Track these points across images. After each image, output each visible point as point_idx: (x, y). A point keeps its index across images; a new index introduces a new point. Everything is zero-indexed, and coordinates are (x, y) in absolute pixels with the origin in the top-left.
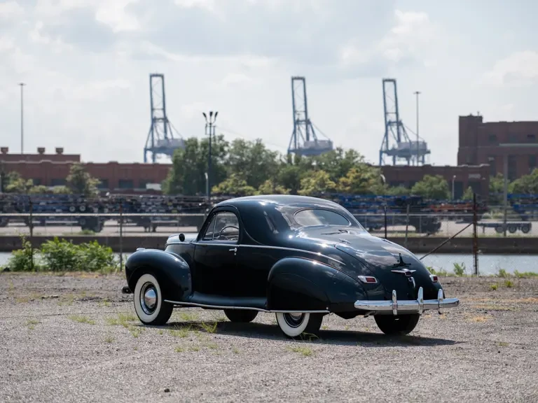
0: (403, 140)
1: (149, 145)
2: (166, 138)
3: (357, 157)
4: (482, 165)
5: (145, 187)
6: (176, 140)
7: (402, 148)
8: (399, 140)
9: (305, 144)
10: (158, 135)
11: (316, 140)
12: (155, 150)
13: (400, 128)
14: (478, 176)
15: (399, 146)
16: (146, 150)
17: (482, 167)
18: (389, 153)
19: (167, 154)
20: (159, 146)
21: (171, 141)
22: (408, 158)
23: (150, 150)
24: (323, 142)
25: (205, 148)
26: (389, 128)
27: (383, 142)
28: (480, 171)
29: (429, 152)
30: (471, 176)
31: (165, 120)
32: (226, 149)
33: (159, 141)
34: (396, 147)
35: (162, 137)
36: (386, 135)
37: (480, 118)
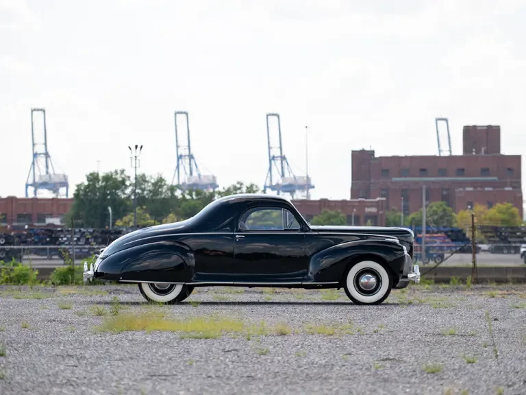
0: (287, 175)
1: (31, 181)
2: (47, 173)
3: (257, 191)
4: (378, 199)
5: (44, 221)
6: (59, 175)
7: (286, 183)
8: (283, 175)
9: (189, 179)
10: (39, 169)
11: (199, 175)
12: (36, 186)
13: (284, 162)
14: (374, 210)
15: (283, 181)
16: (27, 186)
17: (379, 201)
18: (273, 188)
19: (49, 189)
20: (41, 181)
21: (52, 176)
22: (292, 192)
23: (31, 185)
24: (205, 177)
25: (107, 182)
26: (273, 162)
27: (267, 177)
28: (377, 205)
29: (313, 187)
30: (368, 210)
31: (47, 155)
32: (128, 183)
33: (40, 176)
34: (281, 182)
35: (44, 173)
36: (270, 169)
37: (373, 152)
